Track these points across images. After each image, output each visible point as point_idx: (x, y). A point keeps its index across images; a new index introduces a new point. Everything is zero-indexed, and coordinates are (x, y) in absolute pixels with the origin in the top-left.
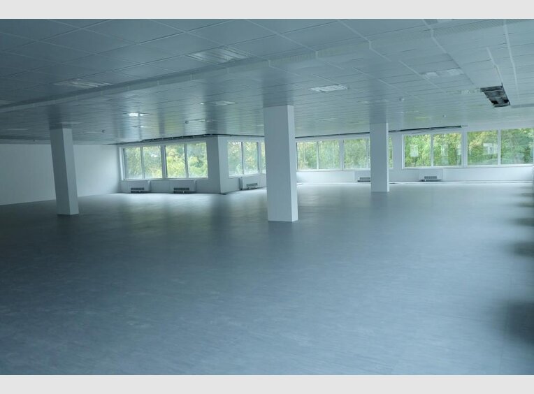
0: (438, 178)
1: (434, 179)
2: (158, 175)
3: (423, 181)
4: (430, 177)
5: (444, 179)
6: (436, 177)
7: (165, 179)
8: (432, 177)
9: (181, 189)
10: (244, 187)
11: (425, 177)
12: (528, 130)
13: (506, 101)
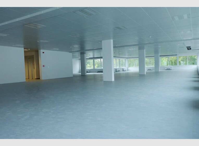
2: (92, 68)
3: (166, 70)
5: (172, 69)
7: (94, 69)
8: (169, 69)
9: (100, 71)
10: (117, 71)
12: (195, 56)
13: (191, 49)
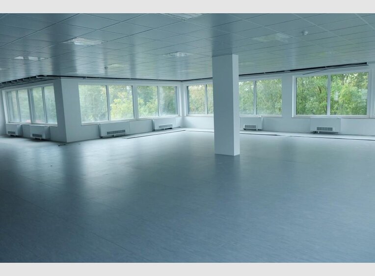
0: (334, 130)
1: (328, 132)
3: (315, 133)
4: (323, 128)
5: (341, 131)
6: (331, 129)
8: (326, 129)
11: (318, 128)
